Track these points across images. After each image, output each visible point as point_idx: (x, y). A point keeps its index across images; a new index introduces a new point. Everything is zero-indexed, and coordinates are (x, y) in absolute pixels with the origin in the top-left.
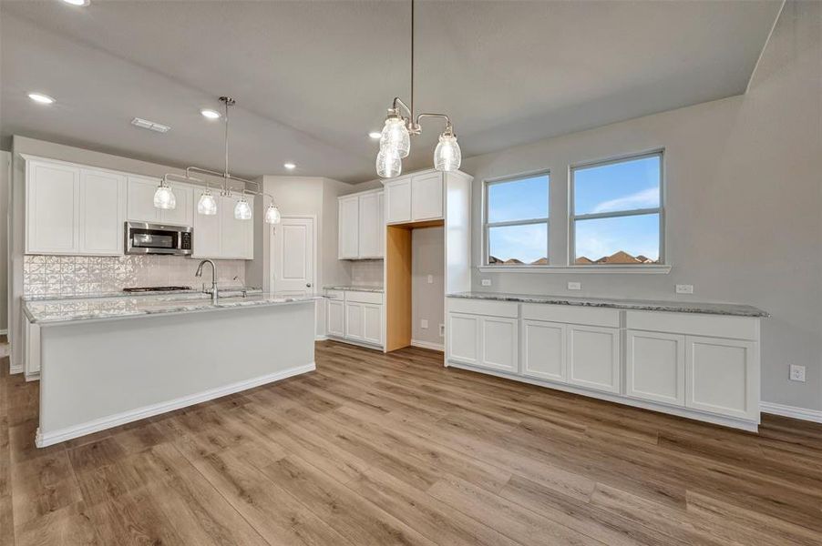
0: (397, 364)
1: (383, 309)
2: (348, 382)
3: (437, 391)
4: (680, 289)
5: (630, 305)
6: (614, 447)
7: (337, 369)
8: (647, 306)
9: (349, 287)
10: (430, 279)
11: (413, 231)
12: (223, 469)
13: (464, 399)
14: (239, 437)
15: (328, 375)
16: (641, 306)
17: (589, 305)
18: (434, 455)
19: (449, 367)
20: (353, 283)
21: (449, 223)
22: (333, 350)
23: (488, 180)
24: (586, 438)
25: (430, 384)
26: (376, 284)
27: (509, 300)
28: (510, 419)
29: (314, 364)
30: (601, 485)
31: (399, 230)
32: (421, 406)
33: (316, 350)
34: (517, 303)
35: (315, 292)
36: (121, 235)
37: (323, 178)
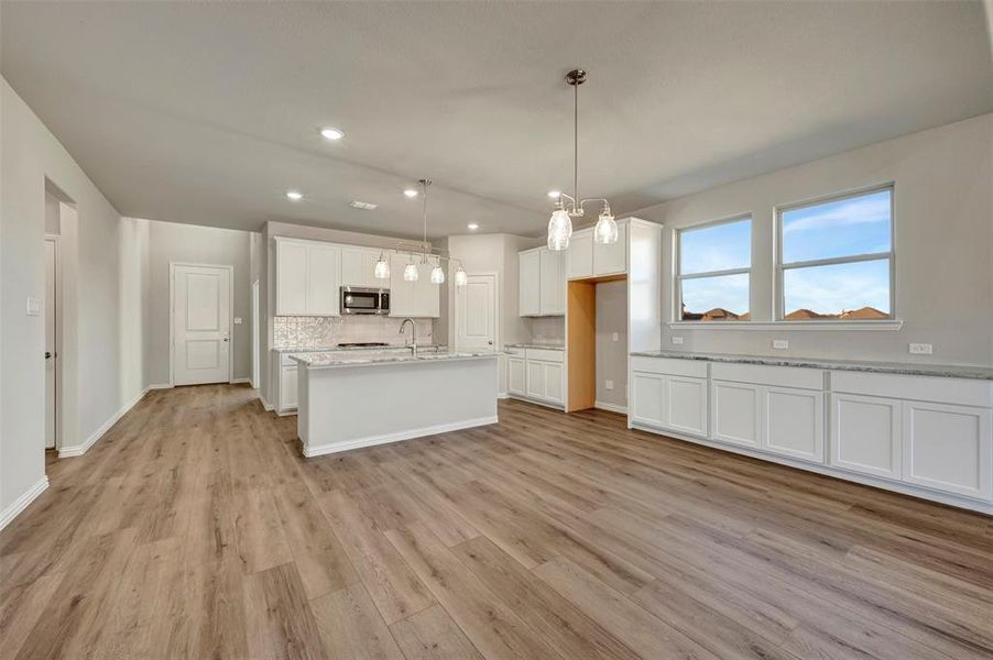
0: (578, 423)
1: (565, 366)
2: (529, 434)
3: (615, 448)
4: (915, 348)
5: (834, 366)
6: (794, 507)
7: (518, 423)
8: (855, 366)
9: (530, 345)
10: (616, 337)
11: (598, 286)
12: (431, 482)
13: (643, 456)
14: (440, 464)
15: (510, 427)
16: (849, 366)
17: (787, 364)
18: (601, 492)
19: (633, 429)
20: (534, 341)
21: (632, 278)
22: (515, 407)
23: (679, 227)
24: (765, 497)
25: (608, 441)
26: (558, 342)
27: (697, 359)
28: (686, 475)
29: (496, 417)
30: (760, 530)
31: (581, 285)
32: (597, 458)
33: (499, 407)
34: (706, 363)
35: (497, 349)
36: (337, 298)
37: (503, 234)
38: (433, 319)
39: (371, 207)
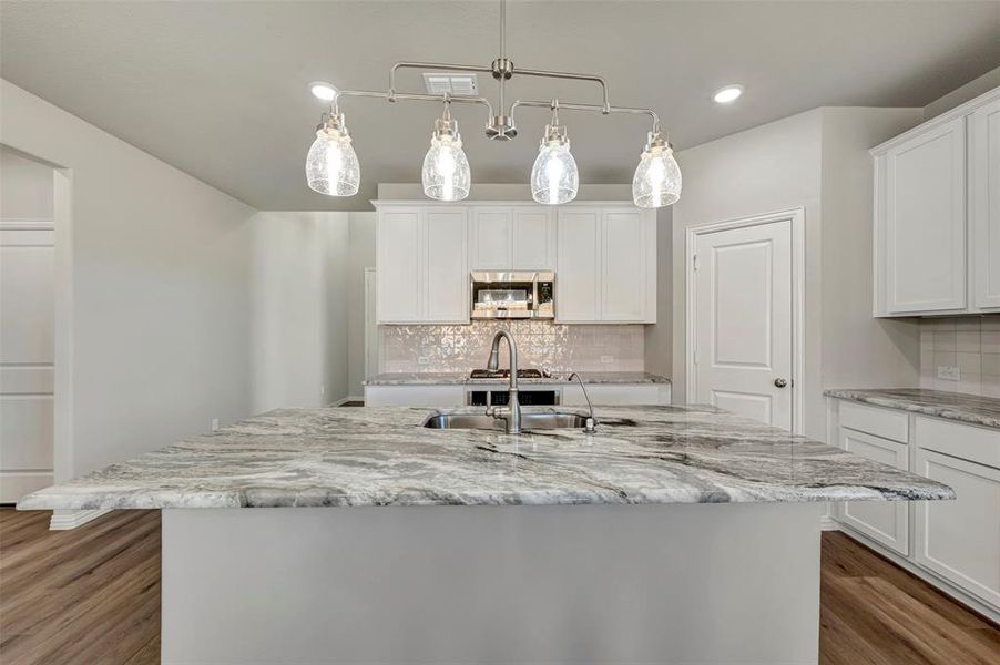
36: (466, 292)
37: (821, 108)
38: (646, 325)
39: (465, 84)
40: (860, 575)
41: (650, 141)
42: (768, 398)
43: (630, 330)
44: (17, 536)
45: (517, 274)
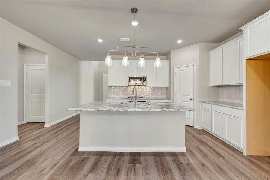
35: (195, 103)
36: (128, 79)
37: (199, 44)
38: (166, 87)
39: (128, 40)
40: (203, 135)
41: (157, 58)
42: (189, 103)
43: (163, 88)
44: (39, 127)
45: (138, 76)
